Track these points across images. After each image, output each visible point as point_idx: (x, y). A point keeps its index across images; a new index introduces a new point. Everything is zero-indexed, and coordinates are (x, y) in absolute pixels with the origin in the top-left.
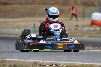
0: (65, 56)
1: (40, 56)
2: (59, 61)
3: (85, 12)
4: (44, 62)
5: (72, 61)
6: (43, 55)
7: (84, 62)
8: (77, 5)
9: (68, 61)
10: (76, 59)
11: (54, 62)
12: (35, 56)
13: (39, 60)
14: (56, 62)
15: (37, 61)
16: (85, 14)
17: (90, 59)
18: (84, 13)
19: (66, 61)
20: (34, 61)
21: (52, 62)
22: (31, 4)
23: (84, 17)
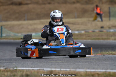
0: (86, 63)
1: (57, 64)
2: (78, 69)
3: (111, 11)
4: (61, 70)
5: (94, 69)
6: (61, 63)
7: (107, 69)
8: (102, 3)
9: (89, 69)
10: (99, 65)
11: (72, 70)
12: (51, 63)
13: (56, 68)
14: (74, 70)
15: (53, 69)
16: (112, 14)
17: (115, 65)
18: (109, 13)
19: (87, 69)
20: (50, 69)
21: (70, 71)
22: (50, 3)
23: (110, 17)
